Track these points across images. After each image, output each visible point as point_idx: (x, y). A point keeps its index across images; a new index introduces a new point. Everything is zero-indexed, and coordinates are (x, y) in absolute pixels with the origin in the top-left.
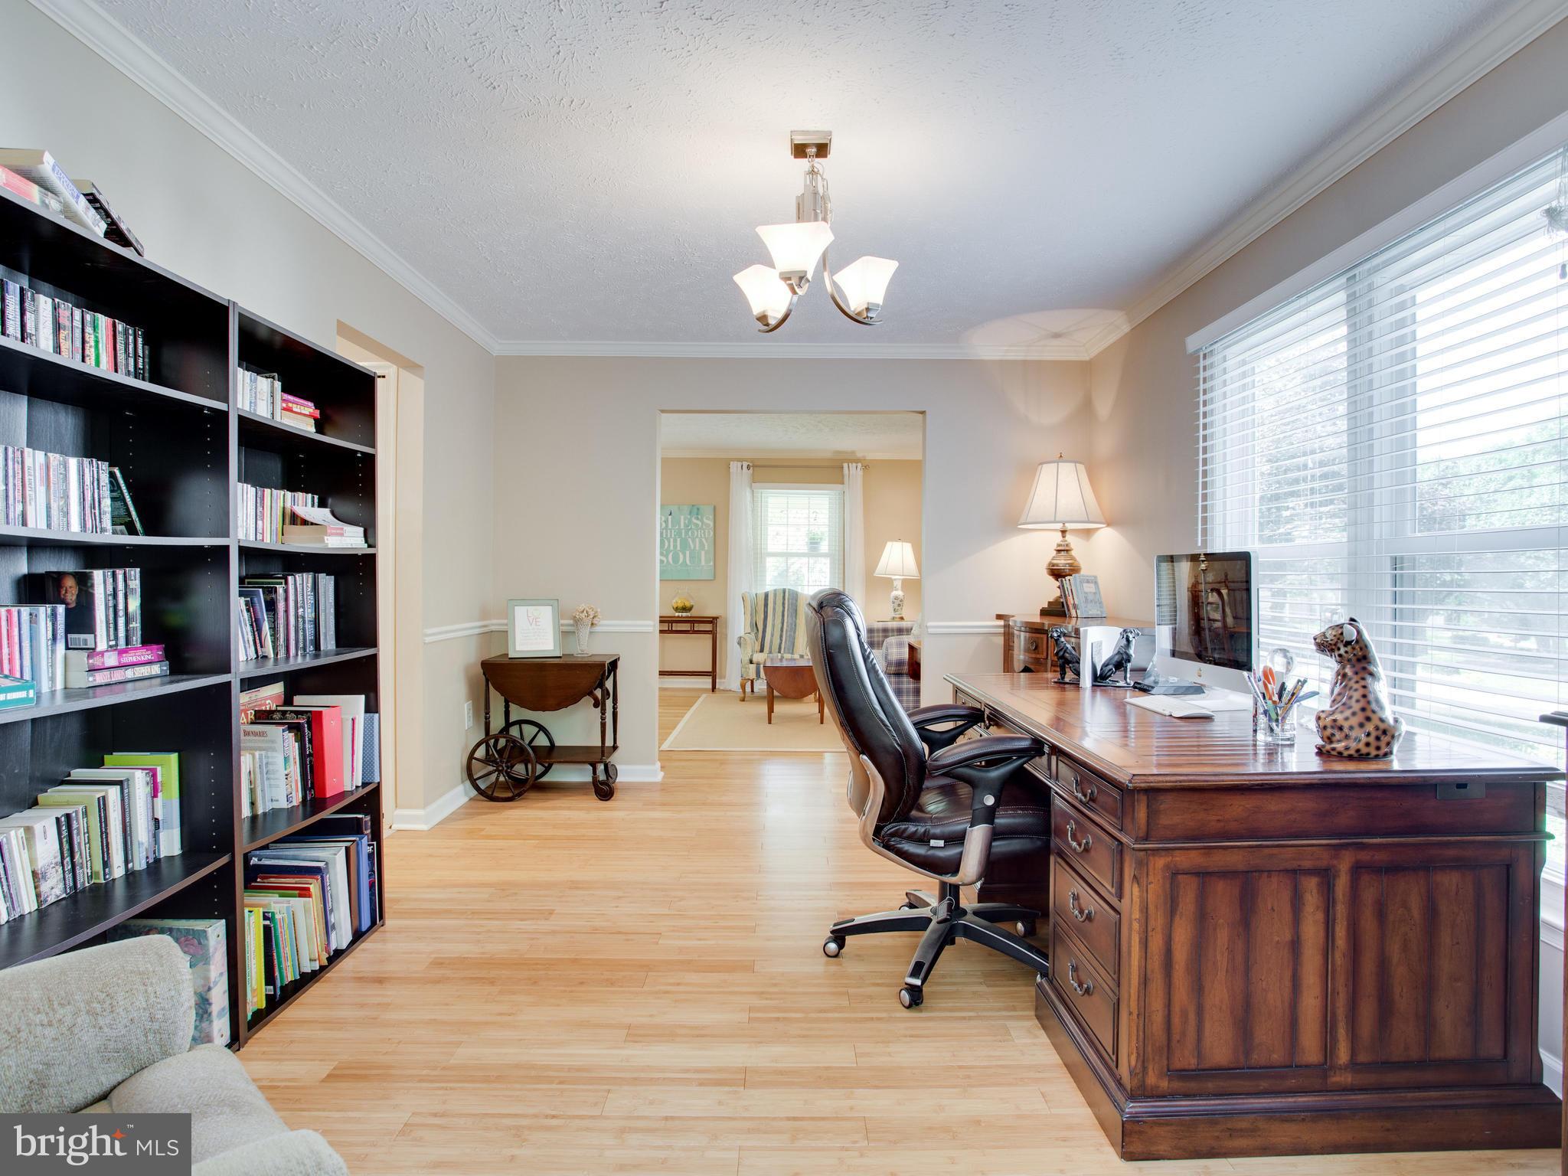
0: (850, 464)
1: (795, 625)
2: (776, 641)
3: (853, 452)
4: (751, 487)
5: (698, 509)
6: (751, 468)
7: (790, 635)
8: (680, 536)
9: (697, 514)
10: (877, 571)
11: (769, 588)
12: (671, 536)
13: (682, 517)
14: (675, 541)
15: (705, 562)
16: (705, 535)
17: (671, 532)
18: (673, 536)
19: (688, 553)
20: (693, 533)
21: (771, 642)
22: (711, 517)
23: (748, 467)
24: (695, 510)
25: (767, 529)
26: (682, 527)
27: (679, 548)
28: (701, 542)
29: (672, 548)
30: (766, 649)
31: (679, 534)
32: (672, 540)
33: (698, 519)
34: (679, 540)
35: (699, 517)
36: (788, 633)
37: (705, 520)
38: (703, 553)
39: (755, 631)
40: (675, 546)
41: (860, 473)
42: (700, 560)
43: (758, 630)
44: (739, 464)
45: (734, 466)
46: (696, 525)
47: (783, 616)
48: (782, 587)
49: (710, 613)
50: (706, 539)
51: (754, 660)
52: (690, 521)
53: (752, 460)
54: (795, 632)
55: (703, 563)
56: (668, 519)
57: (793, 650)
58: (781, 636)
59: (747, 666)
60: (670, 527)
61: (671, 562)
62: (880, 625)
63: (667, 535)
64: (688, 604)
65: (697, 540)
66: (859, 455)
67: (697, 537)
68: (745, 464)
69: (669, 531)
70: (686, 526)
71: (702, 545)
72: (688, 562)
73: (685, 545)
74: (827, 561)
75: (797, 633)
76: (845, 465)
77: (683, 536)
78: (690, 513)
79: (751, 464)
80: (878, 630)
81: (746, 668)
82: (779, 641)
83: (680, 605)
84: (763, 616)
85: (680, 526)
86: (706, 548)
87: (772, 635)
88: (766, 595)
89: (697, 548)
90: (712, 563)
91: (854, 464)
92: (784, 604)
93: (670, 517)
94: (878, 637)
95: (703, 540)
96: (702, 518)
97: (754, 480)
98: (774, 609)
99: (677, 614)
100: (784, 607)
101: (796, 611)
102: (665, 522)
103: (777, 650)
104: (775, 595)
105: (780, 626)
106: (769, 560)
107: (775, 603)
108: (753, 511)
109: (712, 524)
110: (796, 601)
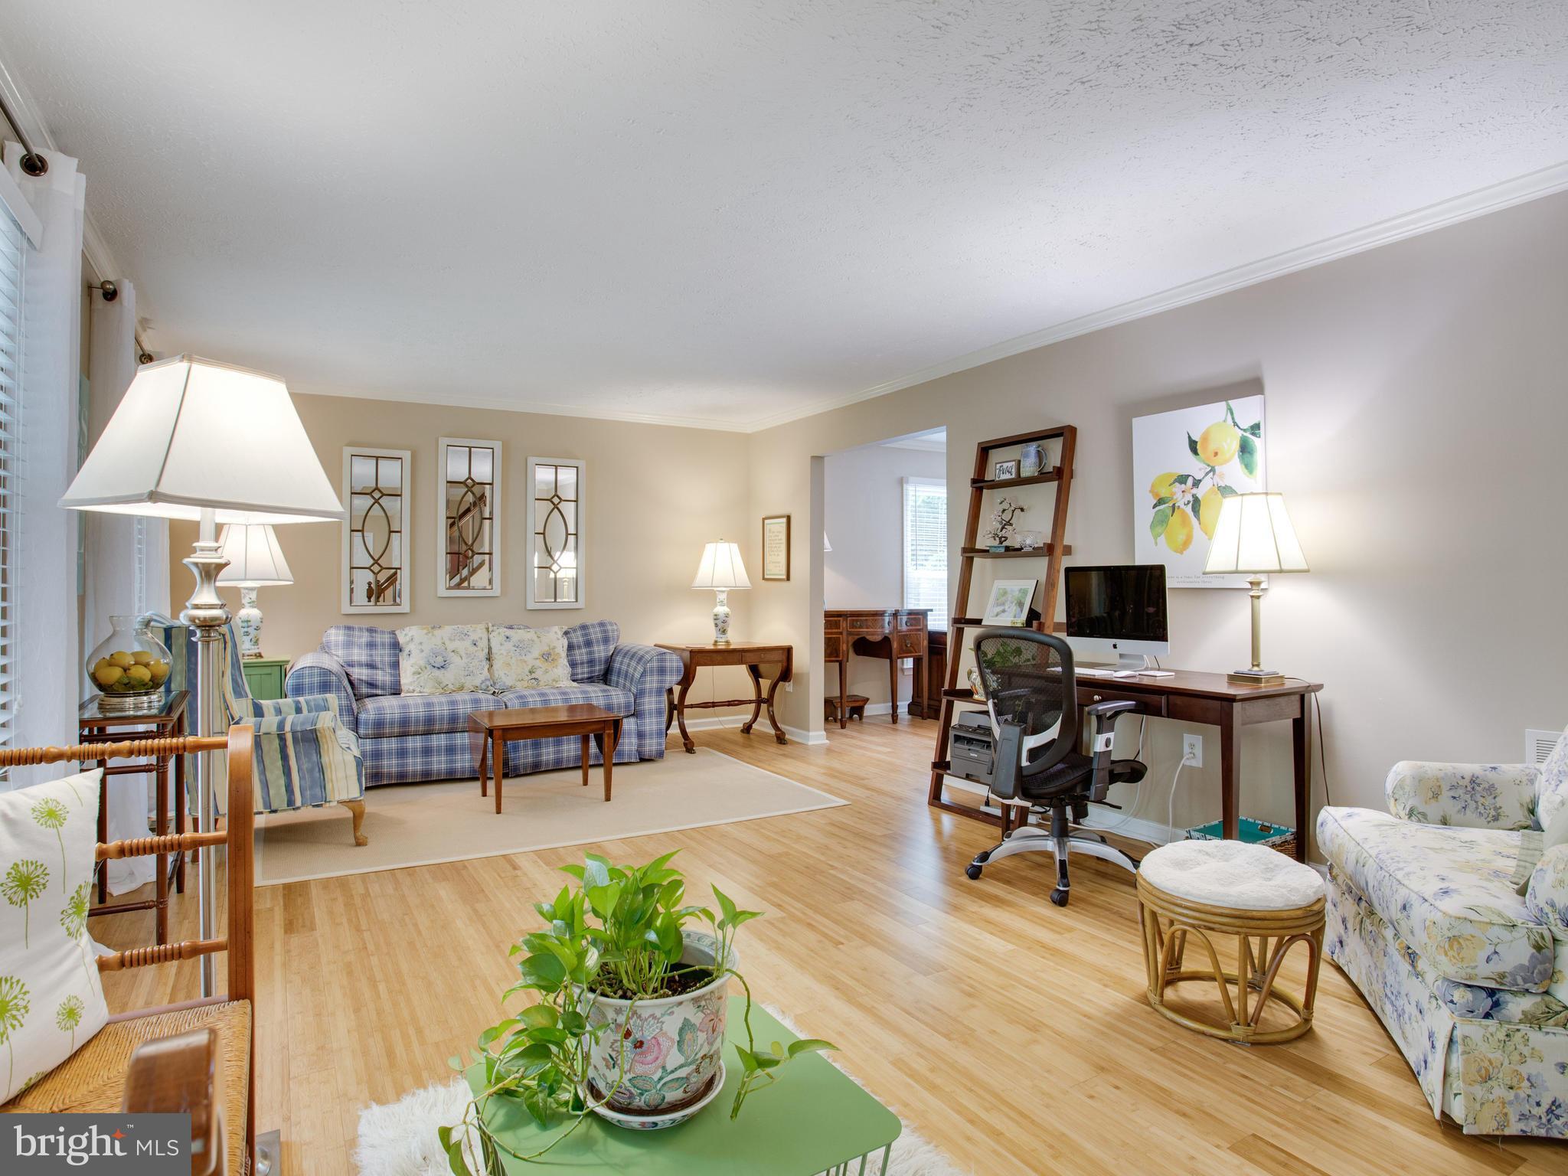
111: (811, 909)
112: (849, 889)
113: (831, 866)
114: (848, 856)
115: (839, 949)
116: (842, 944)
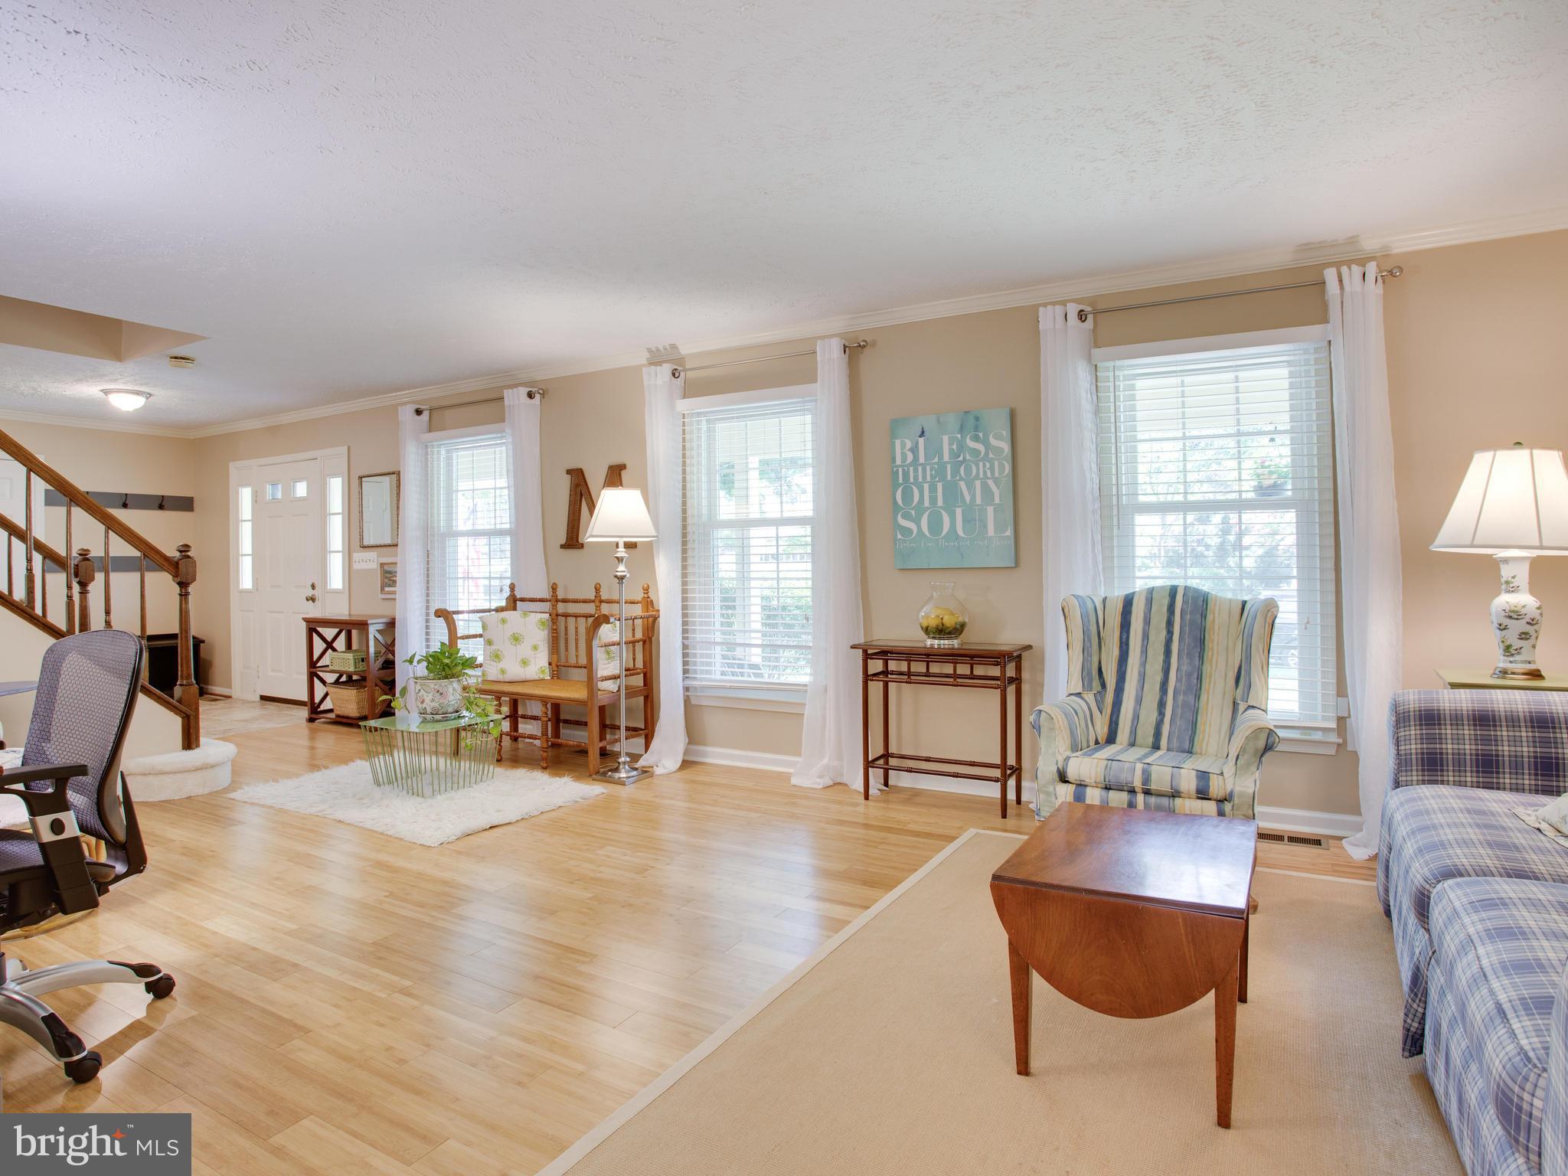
0: (1344, 269)
1: (1200, 678)
2: (1149, 716)
3: (1353, 240)
4: (1089, 358)
5: (977, 419)
6: (1090, 317)
7: (1185, 704)
8: (943, 478)
9: (976, 429)
10: (1439, 540)
11: (1140, 585)
12: (924, 477)
13: (945, 439)
14: (933, 489)
15: (995, 529)
16: (993, 473)
17: (924, 471)
18: (928, 479)
19: (959, 511)
20: (968, 470)
21: (1136, 717)
22: (1006, 433)
23: (1082, 316)
24: (972, 423)
25: (1134, 450)
26: (946, 458)
27: (940, 503)
28: (985, 488)
29: (927, 503)
30: (1123, 735)
31: (940, 472)
32: (926, 486)
33: (976, 439)
34: (940, 486)
35: (981, 435)
36: (1181, 698)
37: (993, 441)
38: (990, 510)
39: (1096, 684)
40: (933, 500)
41: (1374, 290)
42: (985, 526)
43: (1103, 685)
44: (1059, 309)
45: (1048, 319)
46: (976, 452)
47: (1168, 652)
48: (1169, 583)
49: (1007, 639)
50: (996, 481)
51: (1071, 774)
52: (962, 446)
53: (1092, 300)
54: (1198, 697)
55: (991, 532)
56: (917, 443)
57: (1192, 741)
58: (1162, 705)
59: (1051, 789)
60: (922, 460)
61: (927, 534)
62: (1465, 700)
63: (916, 477)
64: (949, 621)
65: (978, 483)
66: (1370, 245)
67: (977, 476)
68: (1073, 310)
69: (920, 468)
70: (955, 455)
71: (987, 491)
72: (960, 533)
73: (952, 495)
74: (1291, 516)
75: (1204, 697)
76: (1330, 275)
77: (949, 478)
78: (962, 429)
79: (1088, 309)
80: (1457, 719)
81: (1048, 794)
82: (1155, 715)
83: (933, 622)
84: (1116, 652)
85: (941, 457)
86: (997, 501)
87: (1139, 701)
88: (1128, 603)
89: (978, 501)
90: (1009, 532)
91: (1356, 270)
92: (1170, 623)
93: (921, 441)
94: (1458, 739)
95: (990, 482)
96: (986, 437)
97: (1097, 340)
98: (1146, 636)
99: (929, 642)
100: (1170, 633)
101: (1202, 642)
102: (912, 450)
103: (1150, 740)
104: (1149, 601)
105: (1159, 678)
106: (1140, 519)
107: (1147, 621)
108: (1097, 411)
109: (1006, 447)
110: (1204, 616)
111: (424, 922)
112: (380, 958)
113: (410, 995)
114: (382, 1025)
115: (388, 891)
116: (386, 896)
